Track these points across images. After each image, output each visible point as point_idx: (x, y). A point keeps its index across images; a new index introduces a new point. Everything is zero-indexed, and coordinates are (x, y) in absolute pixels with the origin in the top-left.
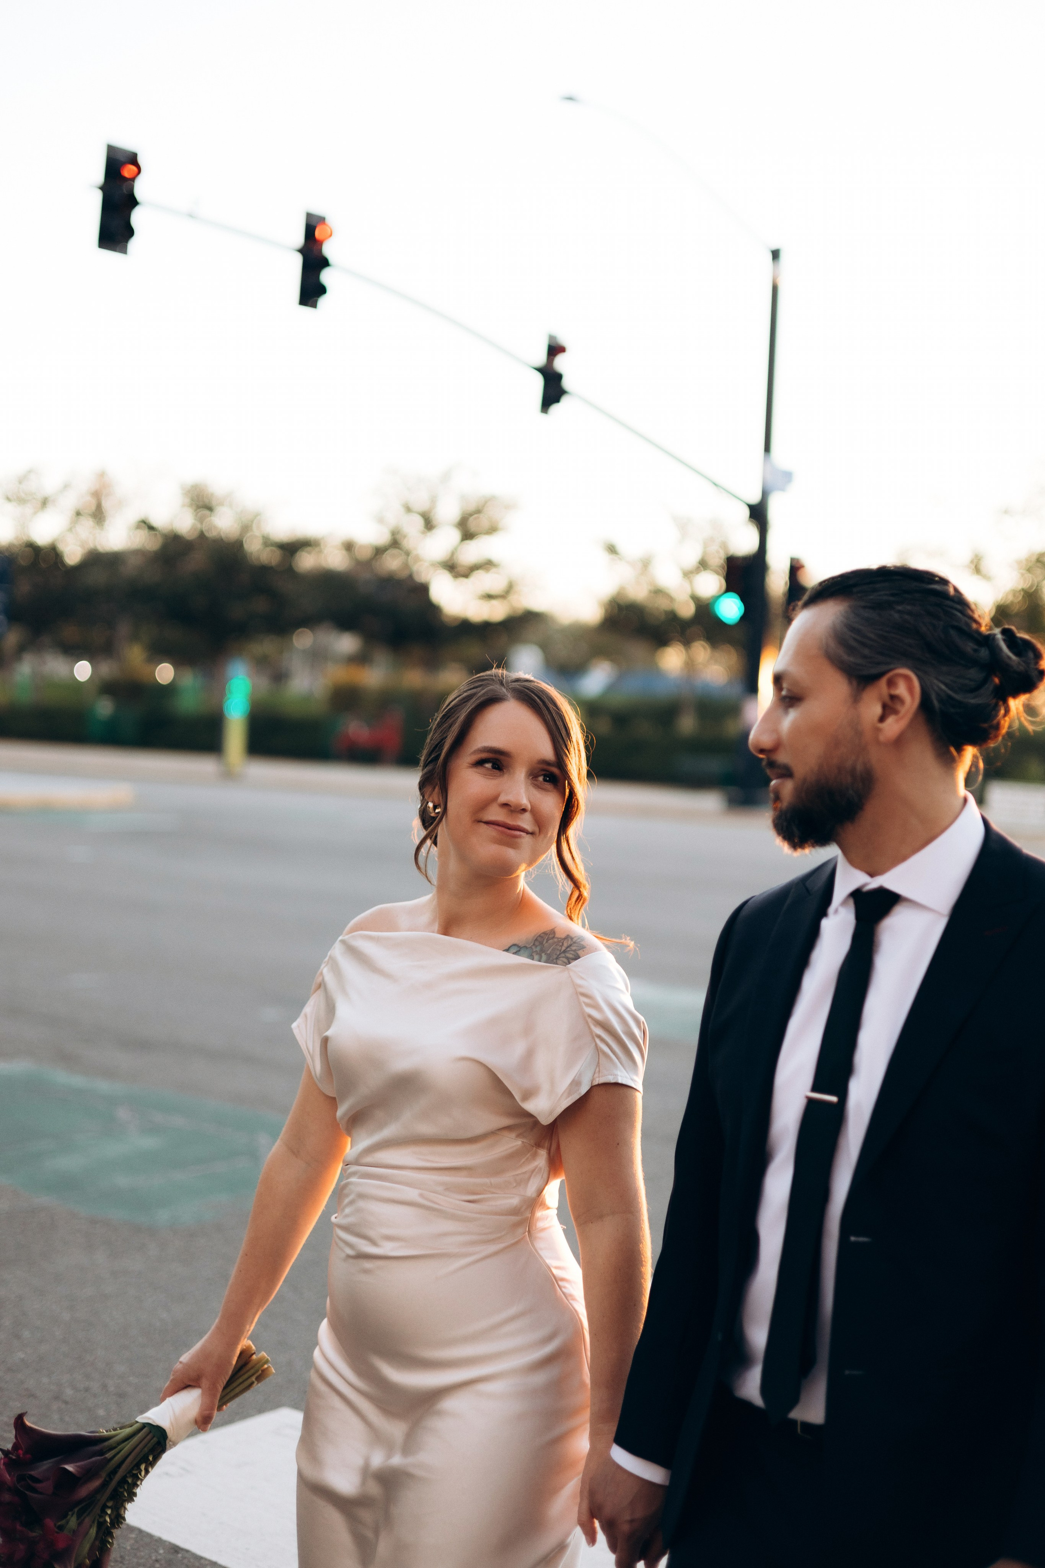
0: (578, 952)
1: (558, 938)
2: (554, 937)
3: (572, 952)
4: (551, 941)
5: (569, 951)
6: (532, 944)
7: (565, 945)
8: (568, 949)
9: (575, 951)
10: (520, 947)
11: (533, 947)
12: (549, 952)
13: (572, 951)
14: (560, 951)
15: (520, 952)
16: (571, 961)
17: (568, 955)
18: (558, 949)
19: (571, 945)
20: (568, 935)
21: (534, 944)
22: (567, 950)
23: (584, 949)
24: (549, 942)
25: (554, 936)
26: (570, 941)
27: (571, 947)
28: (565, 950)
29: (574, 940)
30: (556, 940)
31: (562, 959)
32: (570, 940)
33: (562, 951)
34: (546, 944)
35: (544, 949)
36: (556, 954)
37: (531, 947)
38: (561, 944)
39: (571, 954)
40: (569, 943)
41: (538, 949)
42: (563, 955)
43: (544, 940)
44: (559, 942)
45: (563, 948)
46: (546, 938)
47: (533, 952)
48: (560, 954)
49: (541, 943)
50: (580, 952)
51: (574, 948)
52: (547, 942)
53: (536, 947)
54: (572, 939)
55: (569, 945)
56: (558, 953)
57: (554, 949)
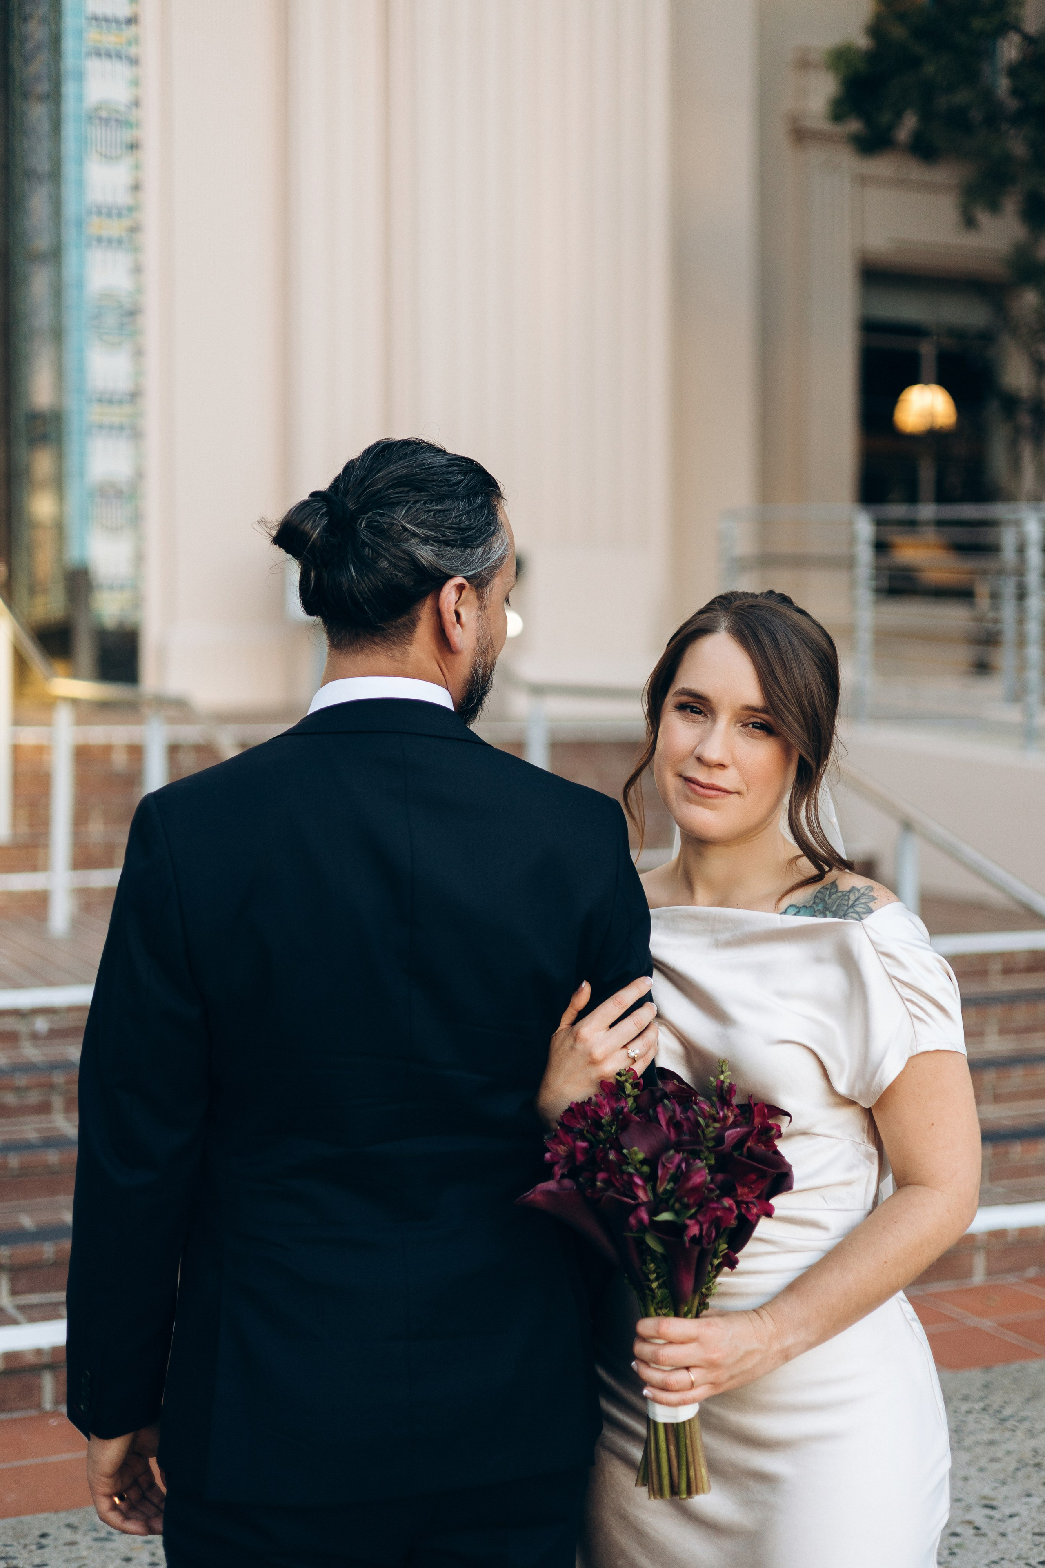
0: (869, 904)
1: (842, 892)
2: (837, 892)
3: (862, 906)
4: (834, 896)
5: (858, 904)
6: (812, 902)
7: (852, 898)
8: (857, 903)
9: (865, 903)
10: (798, 907)
11: (814, 906)
12: (834, 909)
13: (862, 904)
14: (847, 905)
15: (800, 913)
16: (863, 916)
17: (857, 909)
18: (844, 904)
19: (859, 898)
20: (853, 887)
21: (814, 902)
22: (856, 904)
23: (876, 901)
24: (832, 897)
25: (837, 890)
27: (860, 900)
28: (853, 904)
29: (862, 891)
30: (839, 894)
31: (851, 915)
32: (856, 892)
34: (829, 901)
35: (827, 906)
36: (843, 910)
37: (811, 906)
38: (847, 898)
39: (861, 907)
40: (857, 896)
41: (820, 907)
42: (851, 910)
43: (825, 895)
44: (845, 895)
45: (851, 903)
46: (828, 893)
47: (815, 912)
48: (847, 909)
49: (823, 900)
50: (872, 905)
51: (863, 901)
52: (829, 898)
53: (818, 905)
54: (859, 890)
55: (856, 898)
56: (845, 908)
57: (839, 905)
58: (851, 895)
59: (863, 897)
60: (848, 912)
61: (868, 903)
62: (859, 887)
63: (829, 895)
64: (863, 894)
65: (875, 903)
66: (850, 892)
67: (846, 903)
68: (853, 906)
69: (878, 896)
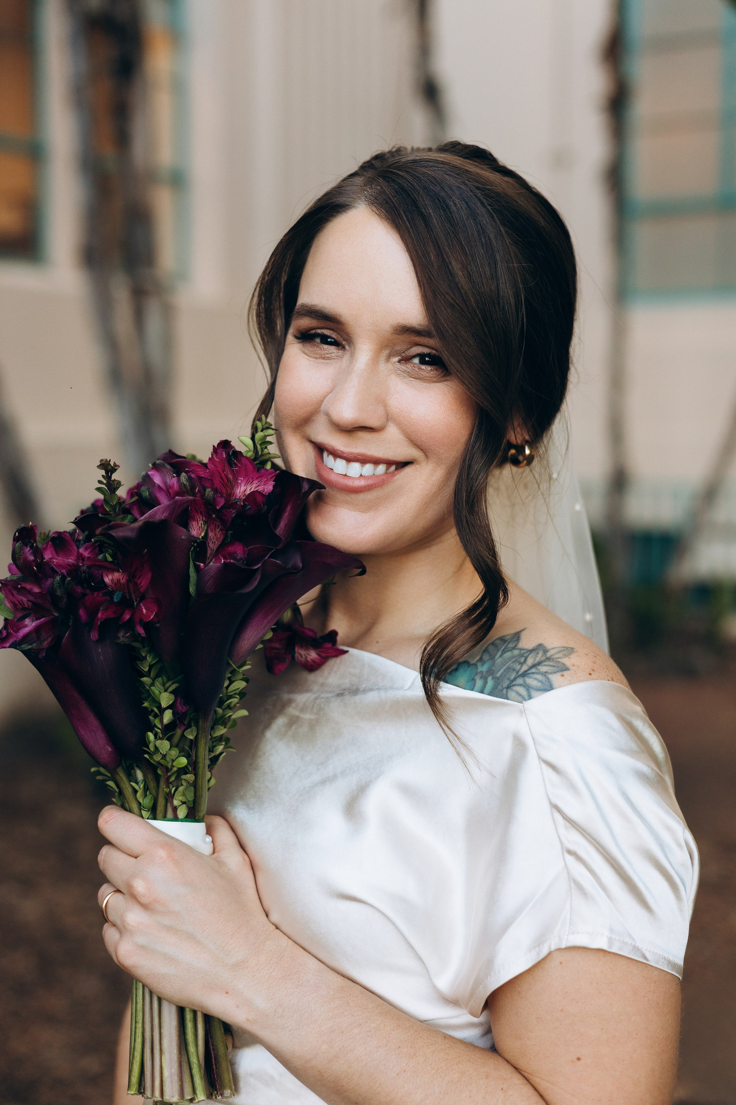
0: (551, 676)
1: (521, 649)
2: (514, 648)
3: (539, 677)
4: (507, 655)
5: (533, 673)
7: (530, 661)
8: (533, 670)
9: (544, 674)
11: (476, 664)
12: (499, 674)
13: (539, 673)
14: (518, 672)
18: (514, 670)
19: (539, 663)
20: (540, 645)
21: (478, 660)
22: (530, 671)
23: (565, 673)
24: (504, 655)
25: (516, 646)
26: (540, 655)
27: (539, 667)
28: (526, 671)
29: (549, 654)
30: (516, 652)
31: (517, 688)
32: (541, 653)
33: (520, 672)
34: (497, 660)
35: (493, 668)
36: (508, 678)
37: (472, 665)
38: (522, 660)
39: (536, 679)
40: (538, 659)
41: (483, 668)
42: (520, 681)
43: (497, 651)
45: (525, 668)
46: (503, 648)
47: (477, 674)
48: (515, 679)
50: (555, 678)
52: (501, 656)
54: (546, 651)
55: (536, 662)
56: (513, 676)
57: (508, 668)
58: (530, 656)
59: (547, 663)
60: (514, 683)
61: (551, 673)
62: (548, 645)
63: (503, 650)
64: (548, 659)
65: (563, 675)
66: (531, 651)
67: (518, 667)
68: (525, 674)
69: (574, 666)
